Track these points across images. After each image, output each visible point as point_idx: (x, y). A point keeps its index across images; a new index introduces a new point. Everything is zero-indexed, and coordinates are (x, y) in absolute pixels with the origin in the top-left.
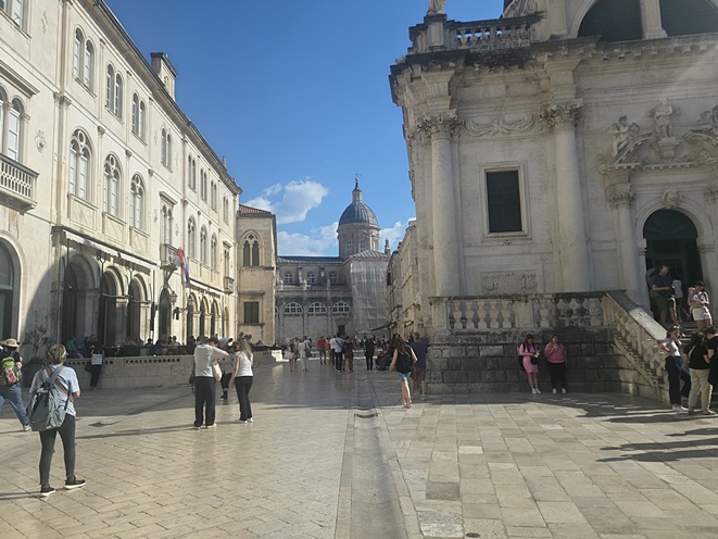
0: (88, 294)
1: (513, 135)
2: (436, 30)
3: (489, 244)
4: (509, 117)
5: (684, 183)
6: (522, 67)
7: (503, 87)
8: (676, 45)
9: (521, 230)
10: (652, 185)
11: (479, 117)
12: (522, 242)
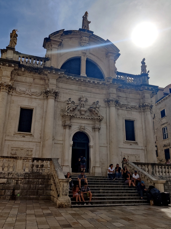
1: (33, 97)
2: (10, 52)
3: (17, 136)
4: (33, 90)
5: (87, 124)
6: (39, 74)
7: (32, 79)
8: (89, 80)
9: (30, 131)
10: (77, 123)
11: (20, 88)
12: (29, 137)
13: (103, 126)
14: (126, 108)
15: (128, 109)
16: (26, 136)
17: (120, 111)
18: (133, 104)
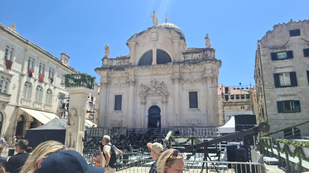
0: (27, 123)
1: (122, 86)
2: (106, 60)
3: (114, 113)
4: (121, 82)
5: (157, 99)
6: (123, 70)
7: (121, 74)
9: (121, 110)
10: (151, 100)
11: (115, 81)
12: (121, 113)
13: (170, 99)
14: (190, 82)
15: (192, 82)
16: (119, 113)
17: (185, 86)
18: (196, 77)
